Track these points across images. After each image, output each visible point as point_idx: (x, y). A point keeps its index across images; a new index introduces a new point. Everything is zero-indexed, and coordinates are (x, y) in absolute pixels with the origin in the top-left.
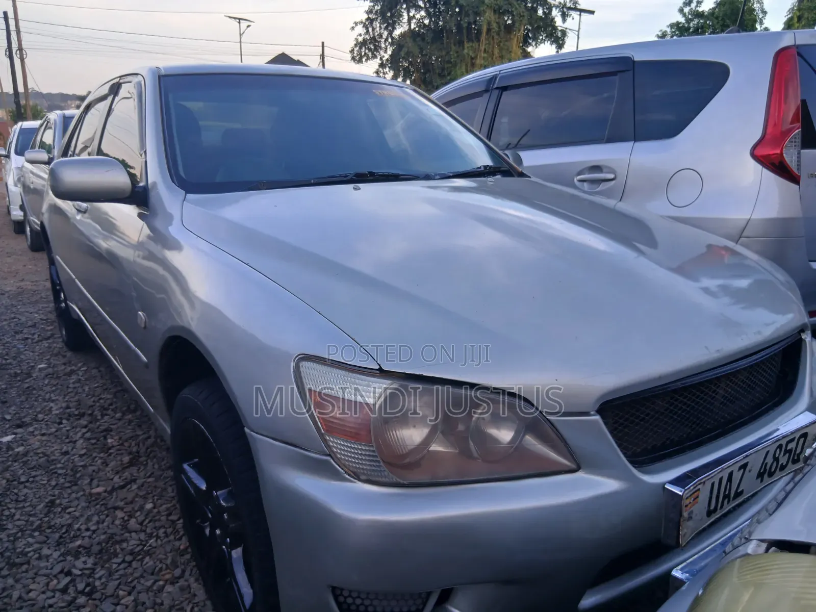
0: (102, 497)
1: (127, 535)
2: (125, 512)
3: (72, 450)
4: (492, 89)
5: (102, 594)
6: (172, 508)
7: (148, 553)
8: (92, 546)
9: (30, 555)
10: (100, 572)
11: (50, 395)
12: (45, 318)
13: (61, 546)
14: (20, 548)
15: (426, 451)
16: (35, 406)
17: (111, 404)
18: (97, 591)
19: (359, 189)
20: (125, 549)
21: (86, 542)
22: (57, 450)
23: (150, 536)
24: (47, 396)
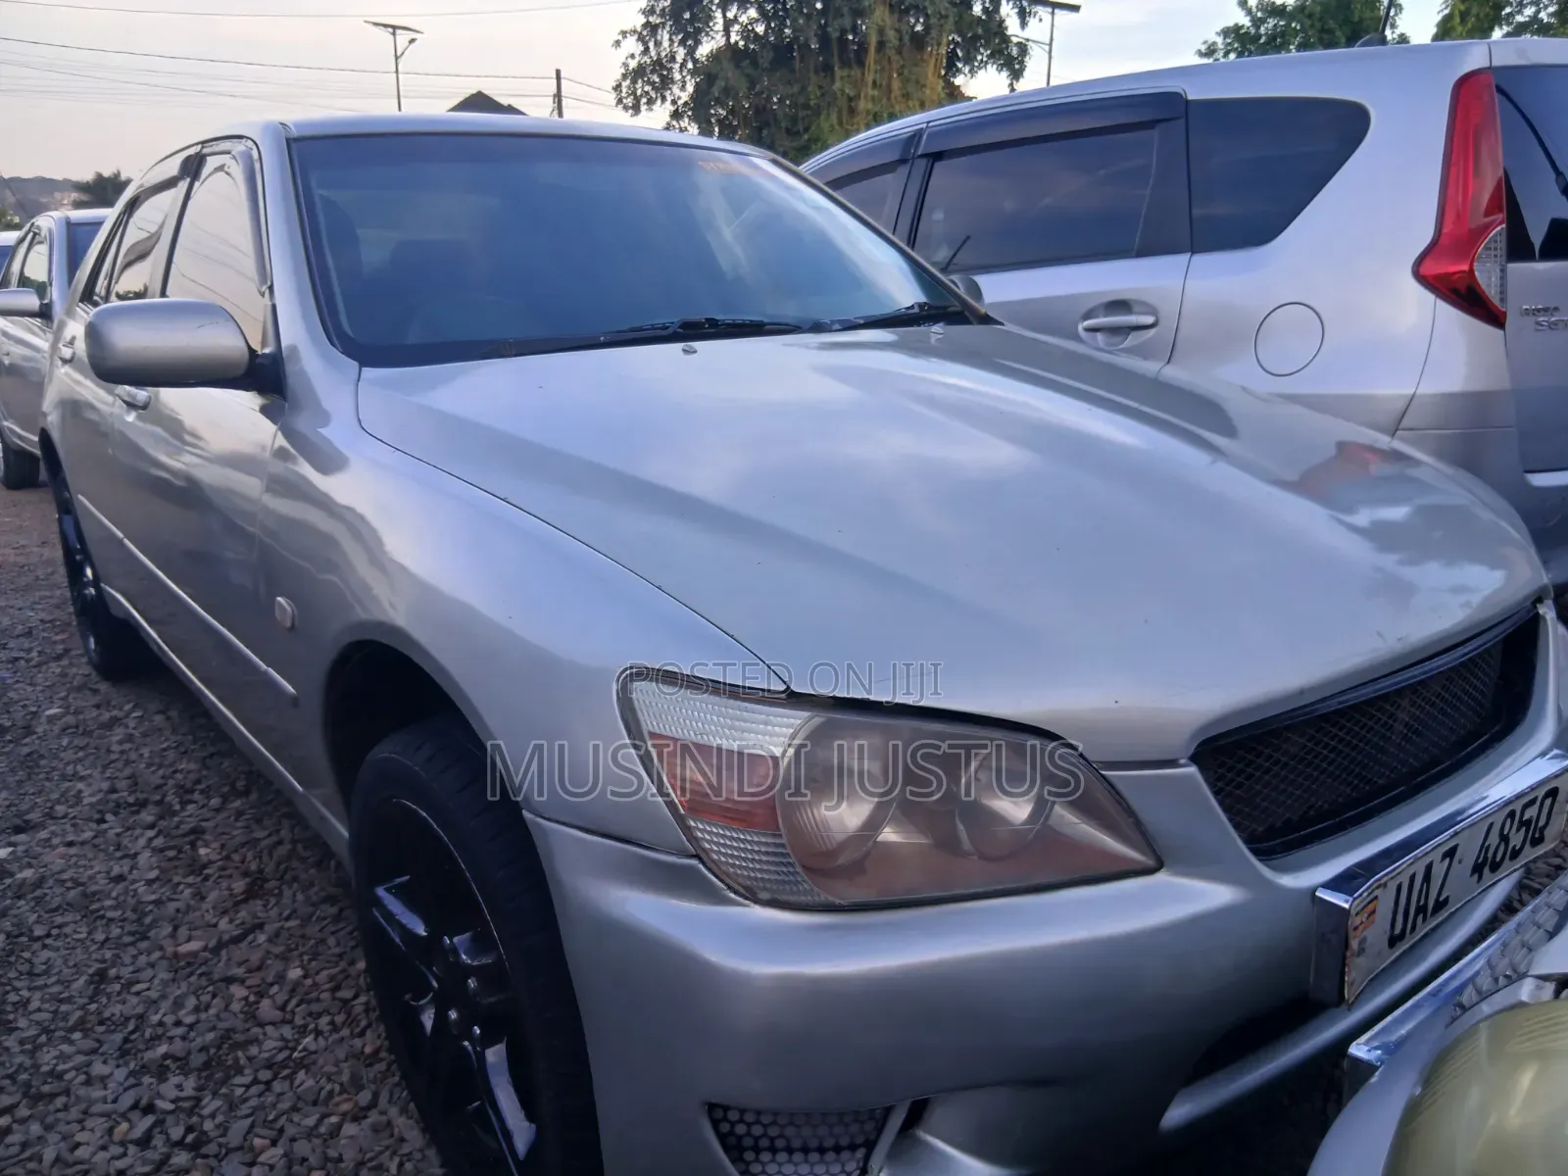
0: (199, 961)
1: (256, 1030)
2: (249, 987)
3: (130, 872)
4: (913, 158)
5: (220, 1145)
6: (341, 977)
7: (301, 1064)
8: (189, 1053)
9: (67, 1077)
10: (210, 1105)
11: (75, 768)
12: (50, 618)
13: (128, 1057)
14: (48, 1064)
15: (870, 843)
16: (47, 790)
17: (198, 782)
18: (210, 1141)
19: (695, 352)
20: (255, 1057)
21: (178, 1047)
22: (100, 872)
23: (303, 1031)
24: (70, 769)
